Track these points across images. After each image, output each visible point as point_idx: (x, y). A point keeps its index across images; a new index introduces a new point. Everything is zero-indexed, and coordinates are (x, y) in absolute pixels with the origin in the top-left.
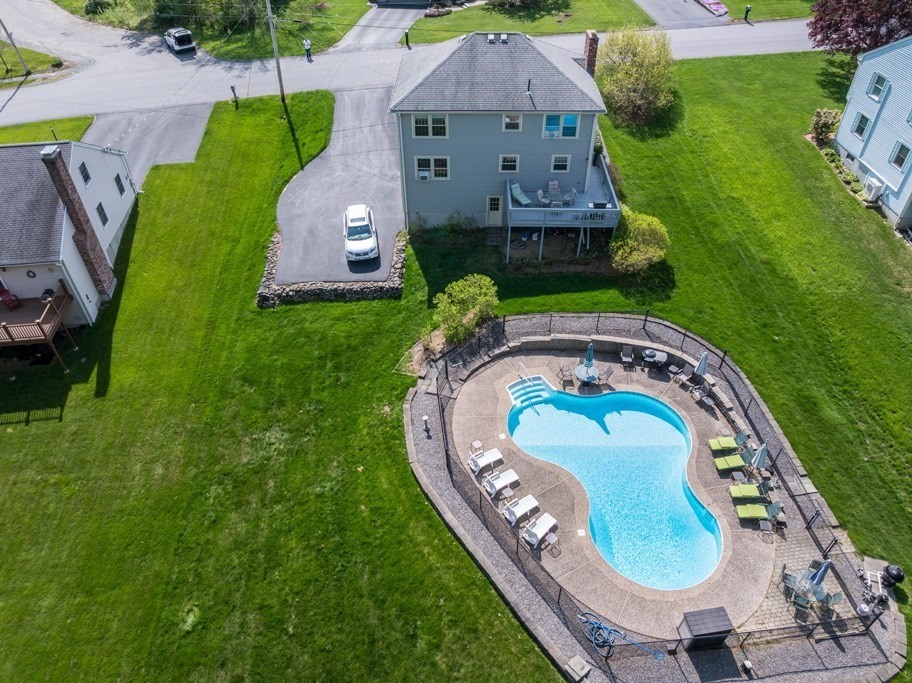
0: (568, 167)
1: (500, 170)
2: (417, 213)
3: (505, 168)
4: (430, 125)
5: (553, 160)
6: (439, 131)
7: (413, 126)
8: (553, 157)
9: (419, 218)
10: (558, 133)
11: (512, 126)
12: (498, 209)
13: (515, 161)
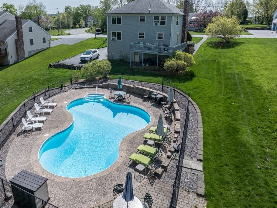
0: (163, 38)
1: (138, 38)
2: (111, 53)
3: (140, 37)
4: (116, 20)
5: (157, 35)
6: (119, 22)
7: (111, 20)
8: (157, 33)
9: (112, 55)
10: (159, 24)
11: (142, 20)
12: (138, 55)
13: (143, 35)
